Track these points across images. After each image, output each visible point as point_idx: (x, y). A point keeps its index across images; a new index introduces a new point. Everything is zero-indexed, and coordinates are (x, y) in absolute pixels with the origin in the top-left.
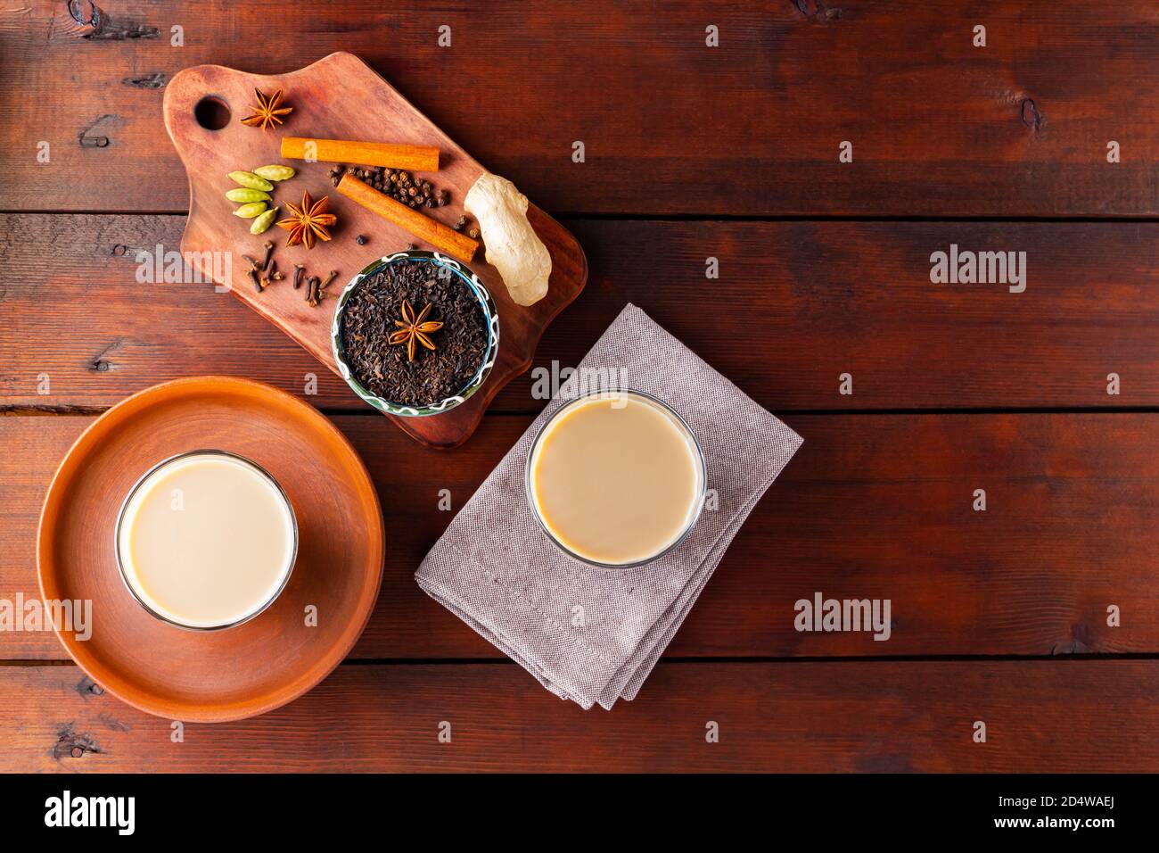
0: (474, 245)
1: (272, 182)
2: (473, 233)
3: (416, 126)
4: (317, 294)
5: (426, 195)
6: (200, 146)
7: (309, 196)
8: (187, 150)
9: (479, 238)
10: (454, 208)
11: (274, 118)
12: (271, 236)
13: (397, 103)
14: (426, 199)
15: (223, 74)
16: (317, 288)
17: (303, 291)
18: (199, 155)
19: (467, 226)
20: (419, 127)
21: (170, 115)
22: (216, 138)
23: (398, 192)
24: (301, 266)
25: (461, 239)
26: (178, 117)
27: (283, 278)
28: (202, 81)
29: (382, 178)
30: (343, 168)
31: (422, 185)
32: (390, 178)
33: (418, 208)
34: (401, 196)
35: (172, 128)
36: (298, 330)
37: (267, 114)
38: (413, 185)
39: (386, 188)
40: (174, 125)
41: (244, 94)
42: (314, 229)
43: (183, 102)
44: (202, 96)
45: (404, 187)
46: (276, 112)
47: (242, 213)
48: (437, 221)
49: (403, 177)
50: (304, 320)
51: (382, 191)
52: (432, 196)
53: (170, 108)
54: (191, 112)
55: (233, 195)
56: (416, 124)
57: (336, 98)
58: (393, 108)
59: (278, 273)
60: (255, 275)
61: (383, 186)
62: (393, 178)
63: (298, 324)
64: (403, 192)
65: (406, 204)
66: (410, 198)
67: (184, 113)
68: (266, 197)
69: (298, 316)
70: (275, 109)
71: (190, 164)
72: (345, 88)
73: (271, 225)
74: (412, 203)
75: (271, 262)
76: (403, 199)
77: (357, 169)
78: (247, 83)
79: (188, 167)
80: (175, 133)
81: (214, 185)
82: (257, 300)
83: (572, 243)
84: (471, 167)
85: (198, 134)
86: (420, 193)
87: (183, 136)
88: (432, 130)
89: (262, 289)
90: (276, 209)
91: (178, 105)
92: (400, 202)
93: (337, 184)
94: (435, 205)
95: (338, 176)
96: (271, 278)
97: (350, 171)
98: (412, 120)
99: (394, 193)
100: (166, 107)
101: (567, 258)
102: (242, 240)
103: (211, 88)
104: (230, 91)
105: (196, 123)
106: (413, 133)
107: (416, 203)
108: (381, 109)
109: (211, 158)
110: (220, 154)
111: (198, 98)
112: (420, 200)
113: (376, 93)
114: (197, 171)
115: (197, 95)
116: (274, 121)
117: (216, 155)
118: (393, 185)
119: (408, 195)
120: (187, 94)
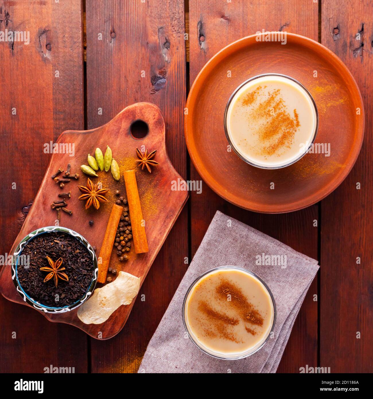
0: (103, 281)
1: (110, 170)
2: (109, 278)
3: (158, 235)
4: (58, 207)
5: (123, 250)
6: (120, 128)
7: (107, 192)
8: (116, 122)
9: (107, 282)
10: (120, 266)
11: (143, 165)
12: (82, 177)
13: (168, 224)
14: (121, 251)
15: (161, 130)
16: (61, 207)
17: (58, 200)
18: (115, 129)
19: (112, 275)
20: (158, 237)
21: (132, 108)
22: (127, 135)
23: (121, 236)
24: (70, 196)
25: (104, 274)
26: (132, 113)
27: (62, 188)
28: (155, 120)
29: (126, 226)
30: (126, 205)
31: (128, 247)
32: (127, 229)
33: (115, 247)
34: (119, 237)
35: (126, 111)
36: (39, 201)
37: (145, 160)
38: (126, 242)
39: (121, 229)
40: (128, 111)
41: (153, 144)
42: (90, 199)
43: (141, 113)
44: (147, 122)
45: (124, 238)
46: (147, 165)
47: (90, 158)
48: (111, 259)
49: (130, 236)
50: (44, 203)
51: (119, 227)
52: (123, 253)
53: (136, 107)
54: (137, 118)
55: (98, 152)
56: (160, 236)
57: (163, 192)
58: (165, 221)
59: (63, 185)
60: (59, 174)
61: (123, 227)
62: (127, 232)
63: (42, 201)
64: (122, 238)
65: (115, 241)
66: (119, 243)
67: (135, 115)
68: (102, 168)
69: (45, 200)
70: (148, 164)
71: (110, 125)
72: (170, 195)
73: (87, 175)
74: (117, 244)
75: (69, 180)
76: (117, 239)
77: (128, 212)
78: (159, 143)
79: (107, 124)
80: (123, 113)
81: (102, 140)
82: (48, 177)
83: (118, 329)
84: (143, 270)
85: (126, 125)
86: (123, 247)
87: (123, 118)
88: (158, 245)
89: (53, 178)
90: (97, 175)
91: (138, 111)
92: (116, 237)
93: (117, 203)
94: (119, 256)
95: (121, 204)
96: (60, 182)
97: (126, 209)
98: (161, 233)
99: (119, 233)
100: (136, 105)
101: (109, 328)
102: (77, 161)
103: (152, 125)
104: (153, 136)
105: (132, 123)
106: (154, 236)
107: (118, 246)
108: (163, 215)
109: (115, 135)
110: (118, 139)
111: (145, 120)
112: (119, 248)
113: (170, 211)
114: (107, 130)
115: (146, 119)
116: (142, 165)
117: (117, 137)
118: (124, 232)
119: (121, 241)
120: (145, 114)
